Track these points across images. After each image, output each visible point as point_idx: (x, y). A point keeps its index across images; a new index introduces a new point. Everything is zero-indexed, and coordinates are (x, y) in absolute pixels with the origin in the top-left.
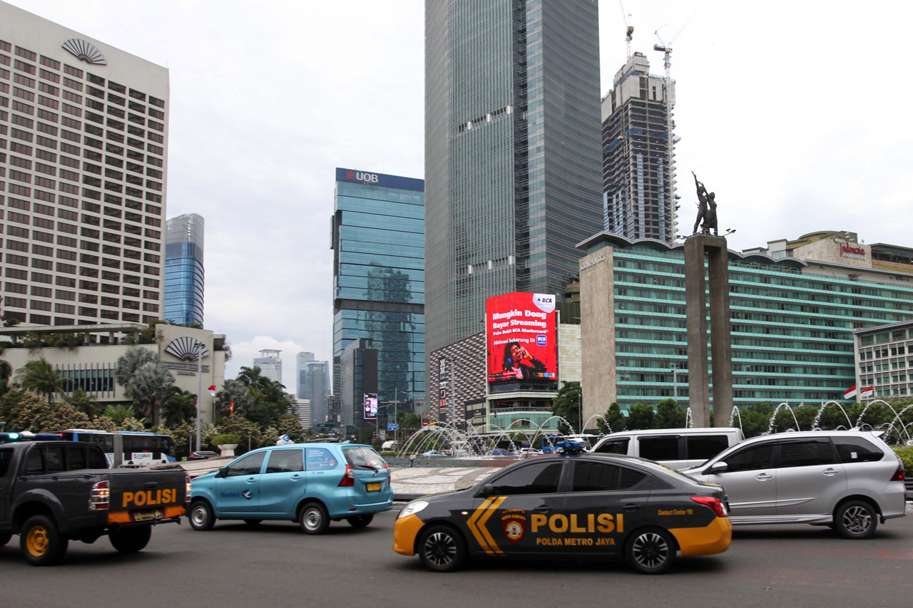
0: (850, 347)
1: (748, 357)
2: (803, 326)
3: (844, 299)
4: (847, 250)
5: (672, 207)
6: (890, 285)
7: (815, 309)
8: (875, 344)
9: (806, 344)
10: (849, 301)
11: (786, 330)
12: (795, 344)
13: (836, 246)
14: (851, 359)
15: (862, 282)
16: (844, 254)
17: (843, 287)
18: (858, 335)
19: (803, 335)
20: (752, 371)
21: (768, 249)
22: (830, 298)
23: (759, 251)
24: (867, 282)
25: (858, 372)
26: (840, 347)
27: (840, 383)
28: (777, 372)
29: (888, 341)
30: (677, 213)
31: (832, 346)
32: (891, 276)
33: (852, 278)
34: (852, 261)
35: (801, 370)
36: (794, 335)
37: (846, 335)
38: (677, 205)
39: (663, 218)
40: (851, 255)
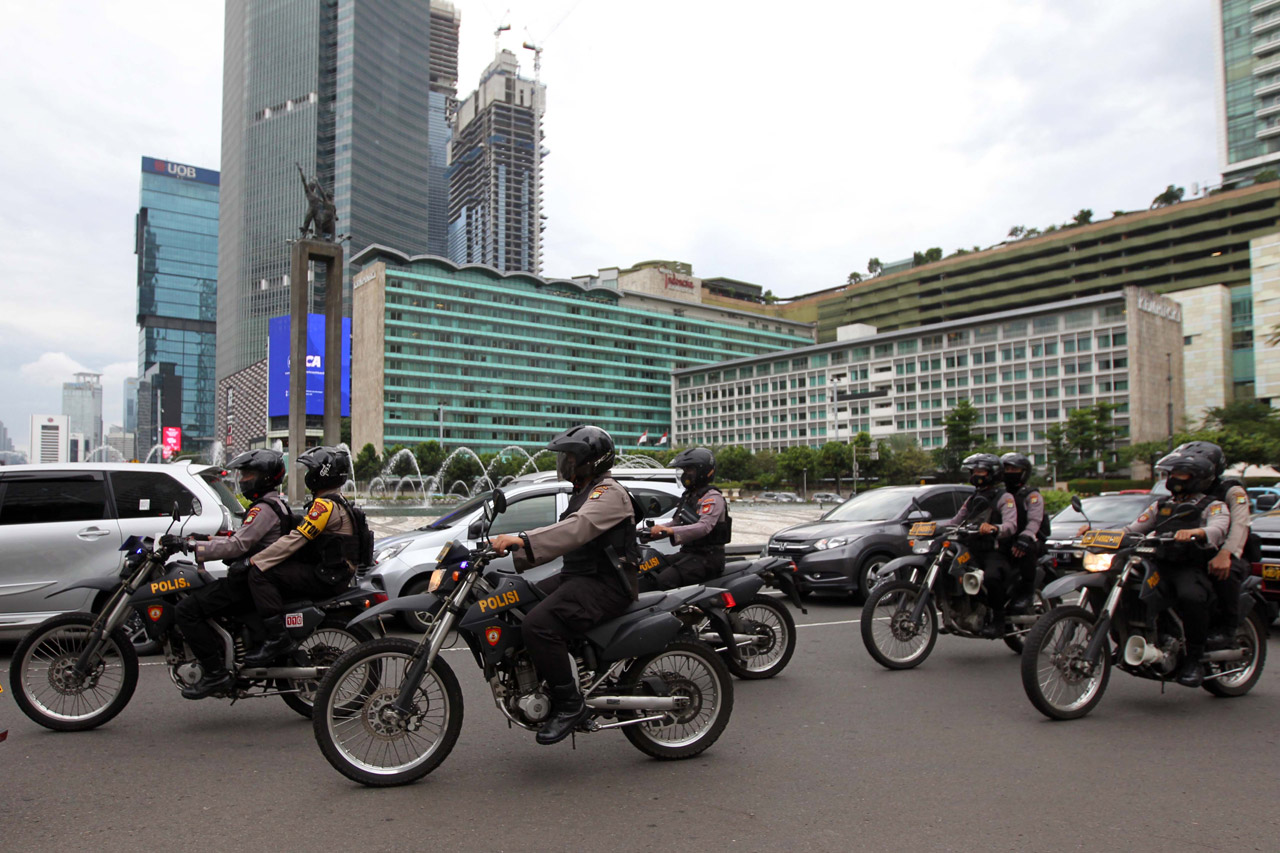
0: (667, 389)
1: (548, 397)
2: (616, 364)
3: (666, 337)
4: (673, 282)
5: (536, 228)
6: (721, 322)
7: (631, 345)
8: (692, 387)
9: (619, 384)
10: (672, 338)
11: (595, 368)
12: (607, 384)
13: (660, 277)
14: (668, 402)
15: (688, 318)
16: (670, 286)
17: (665, 323)
18: (676, 376)
19: (616, 374)
20: (553, 412)
21: (598, 278)
22: (650, 334)
23: (588, 279)
24: (694, 318)
25: (674, 416)
26: (659, 389)
27: (657, 429)
28: (583, 414)
29: (703, 384)
30: (542, 235)
31: (650, 388)
32: (722, 313)
33: (677, 313)
34: (678, 293)
35: (612, 413)
36: (605, 374)
37: (666, 376)
38: (543, 226)
39: (527, 240)
40: (677, 288)
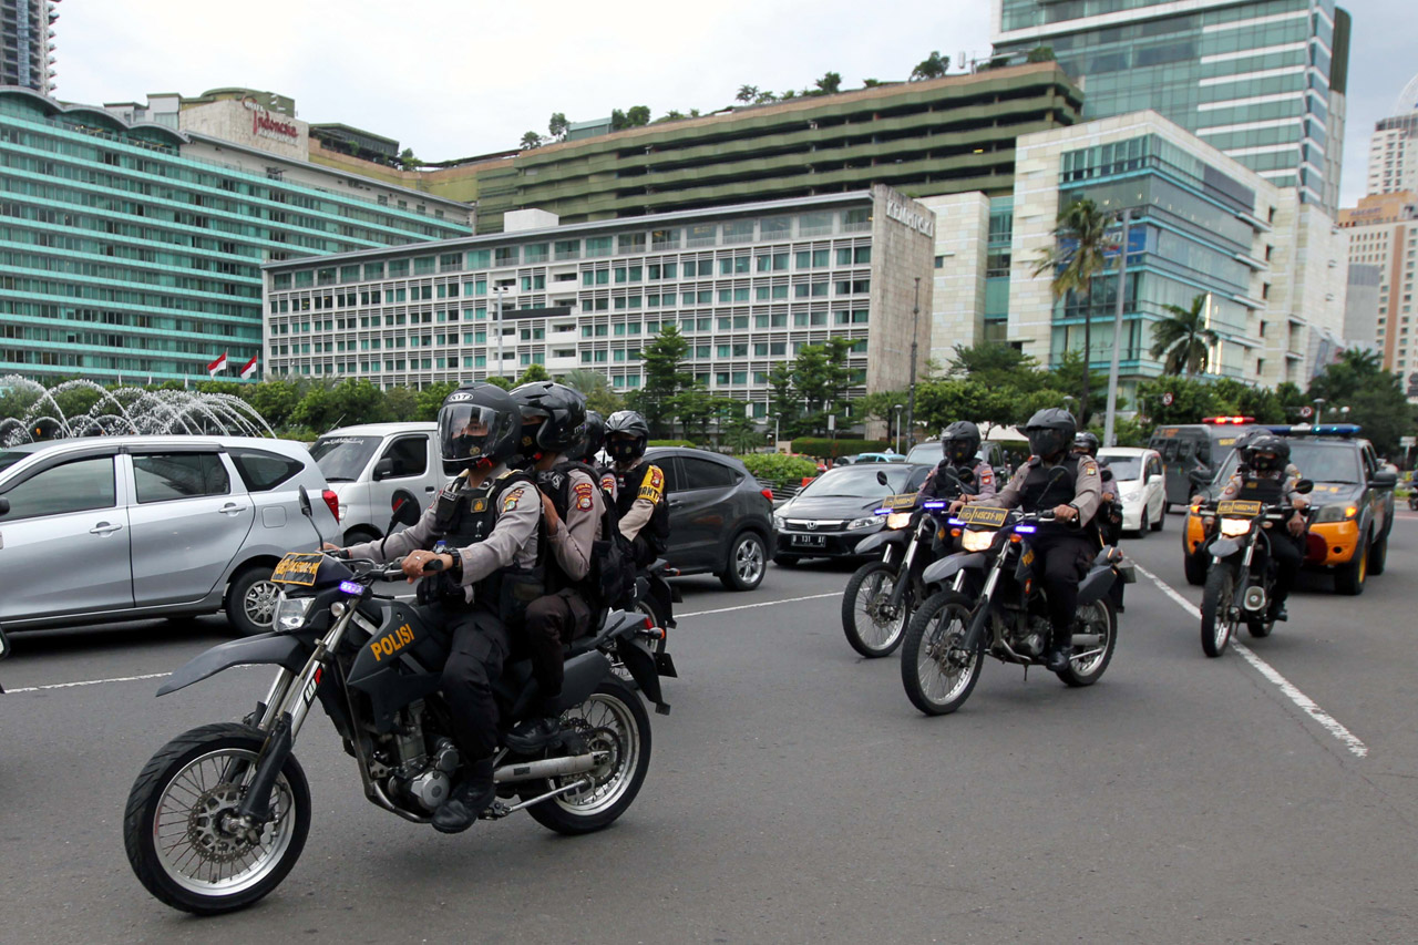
0: (256, 291)
1: (69, 294)
2: (178, 248)
3: (255, 210)
4: (266, 124)
5: (42, 16)
6: (337, 193)
7: (201, 220)
8: (294, 289)
9: (182, 280)
10: (264, 213)
11: (144, 253)
12: (163, 279)
13: (246, 115)
14: (258, 310)
15: (291, 183)
16: (260, 130)
17: (254, 189)
18: (270, 271)
19: (178, 263)
20: (78, 319)
21: (147, 108)
22: (230, 204)
23: (132, 108)
24: (297, 184)
25: (267, 333)
26: (244, 290)
27: (242, 351)
28: (127, 324)
29: (311, 285)
30: (52, 28)
31: (230, 288)
32: (340, 179)
33: (272, 173)
34: (274, 144)
35: (172, 324)
36: (160, 262)
37: (255, 270)
38: (53, 13)
39: (26, 34)
40: (272, 134)
